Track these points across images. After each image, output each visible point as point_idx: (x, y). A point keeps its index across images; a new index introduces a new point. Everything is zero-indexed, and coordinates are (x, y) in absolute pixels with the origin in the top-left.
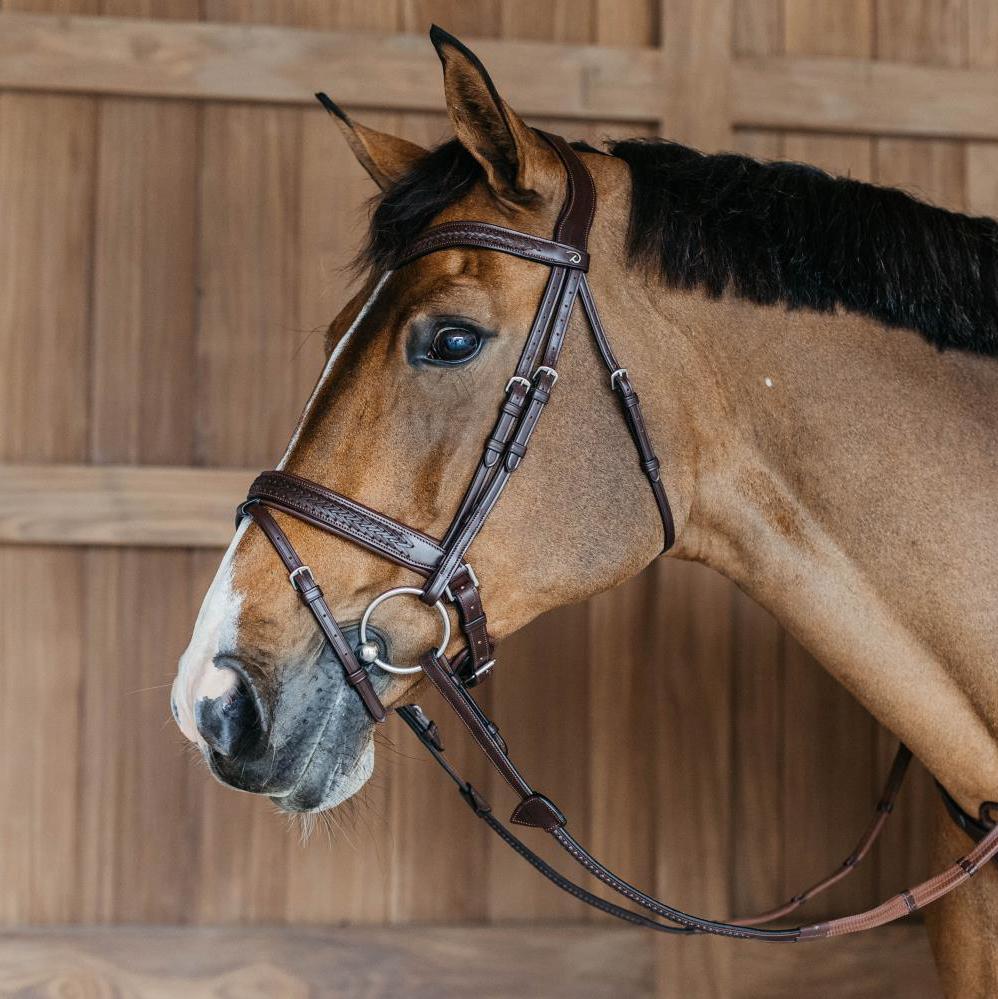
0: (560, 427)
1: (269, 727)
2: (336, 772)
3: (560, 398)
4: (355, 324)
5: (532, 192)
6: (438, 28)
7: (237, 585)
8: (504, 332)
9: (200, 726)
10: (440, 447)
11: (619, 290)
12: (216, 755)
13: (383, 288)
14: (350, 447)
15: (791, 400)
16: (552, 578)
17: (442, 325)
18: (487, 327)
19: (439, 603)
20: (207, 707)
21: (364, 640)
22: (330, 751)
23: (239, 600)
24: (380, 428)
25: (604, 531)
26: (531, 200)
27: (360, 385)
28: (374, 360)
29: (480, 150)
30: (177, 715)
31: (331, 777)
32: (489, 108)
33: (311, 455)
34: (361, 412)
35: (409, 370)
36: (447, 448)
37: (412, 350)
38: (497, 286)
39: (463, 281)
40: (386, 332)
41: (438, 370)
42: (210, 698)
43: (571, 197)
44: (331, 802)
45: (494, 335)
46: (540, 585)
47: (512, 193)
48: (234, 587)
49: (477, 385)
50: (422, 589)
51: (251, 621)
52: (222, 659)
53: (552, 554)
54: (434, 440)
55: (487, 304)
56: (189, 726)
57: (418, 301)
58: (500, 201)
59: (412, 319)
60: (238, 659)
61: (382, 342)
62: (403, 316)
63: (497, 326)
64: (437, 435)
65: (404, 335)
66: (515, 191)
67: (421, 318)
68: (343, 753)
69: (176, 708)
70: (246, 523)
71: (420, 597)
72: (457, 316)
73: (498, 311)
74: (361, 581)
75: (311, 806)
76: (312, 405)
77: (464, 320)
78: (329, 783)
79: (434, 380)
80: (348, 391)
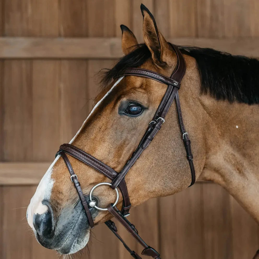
0: (164, 141)
1: (55, 228)
2: (75, 242)
3: (166, 132)
4: (104, 98)
5: (165, 63)
6: (143, 5)
7: (53, 177)
8: (151, 108)
9: (34, 223)
10: (125, 142)
11: (189, 99)
12: (38, 234)
13: (114, 88)
14: (95, 137)
15: (244, 132)
16: (154, 189)
17: (131, 103)
18: (145, 106)
19: (116, 189)
20: (37, 216)
21: (91, 199)
22: (74, 235)
23: (52, 183)
24: (106, 132)
25: (174, 176)
26: (164, 65)
27: (102, 118)
28: (108, 111)
29: (151, 47)
30: (27, 217)
31: (73, 244)
32: (154, 33)
33: (83, 138)
34: (101, 127)
35: (118, 116)
36: (127, 142)
37: (120, 109)
38: (151, 93)
39: (140, 90)
40: (113, 103)
41: (128, 117)
42: (39, 214)
43: (178, 66)
44: (72, 252)
45: (147, 109)
46: (149, 190)
47: (159, 62)
48: (51, 177)
49: (139, 124)
50: (111, 183)
51: (56, 191)
52: (45, 202)
53: (155, 181)
54: (123, 139)
55: (146, 98)
56: (31, 222)
57: (124, 94)
58: (155, 65)
59: (121, 100)
60: (50, 203)
61: (111, 105)
62: (119, 98)
63: (149, 106)
64: (124, 137)
65: (118, 104)
66: (160, 61)
67: (124, 99)
68: (78, 236)
69: (27, 215)
70: (58, 157)
71: (110, 186)
72: (136, 101)
73: (149, 101)
74: (92, 181)
75: (66, 253)
76: (86, 122)
77: (138, 102)
78: (72, 246)
79: (126, 120)
80: (98, 119)
